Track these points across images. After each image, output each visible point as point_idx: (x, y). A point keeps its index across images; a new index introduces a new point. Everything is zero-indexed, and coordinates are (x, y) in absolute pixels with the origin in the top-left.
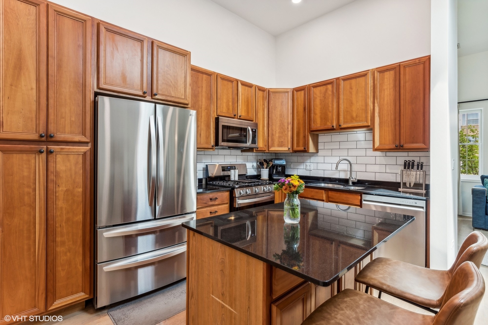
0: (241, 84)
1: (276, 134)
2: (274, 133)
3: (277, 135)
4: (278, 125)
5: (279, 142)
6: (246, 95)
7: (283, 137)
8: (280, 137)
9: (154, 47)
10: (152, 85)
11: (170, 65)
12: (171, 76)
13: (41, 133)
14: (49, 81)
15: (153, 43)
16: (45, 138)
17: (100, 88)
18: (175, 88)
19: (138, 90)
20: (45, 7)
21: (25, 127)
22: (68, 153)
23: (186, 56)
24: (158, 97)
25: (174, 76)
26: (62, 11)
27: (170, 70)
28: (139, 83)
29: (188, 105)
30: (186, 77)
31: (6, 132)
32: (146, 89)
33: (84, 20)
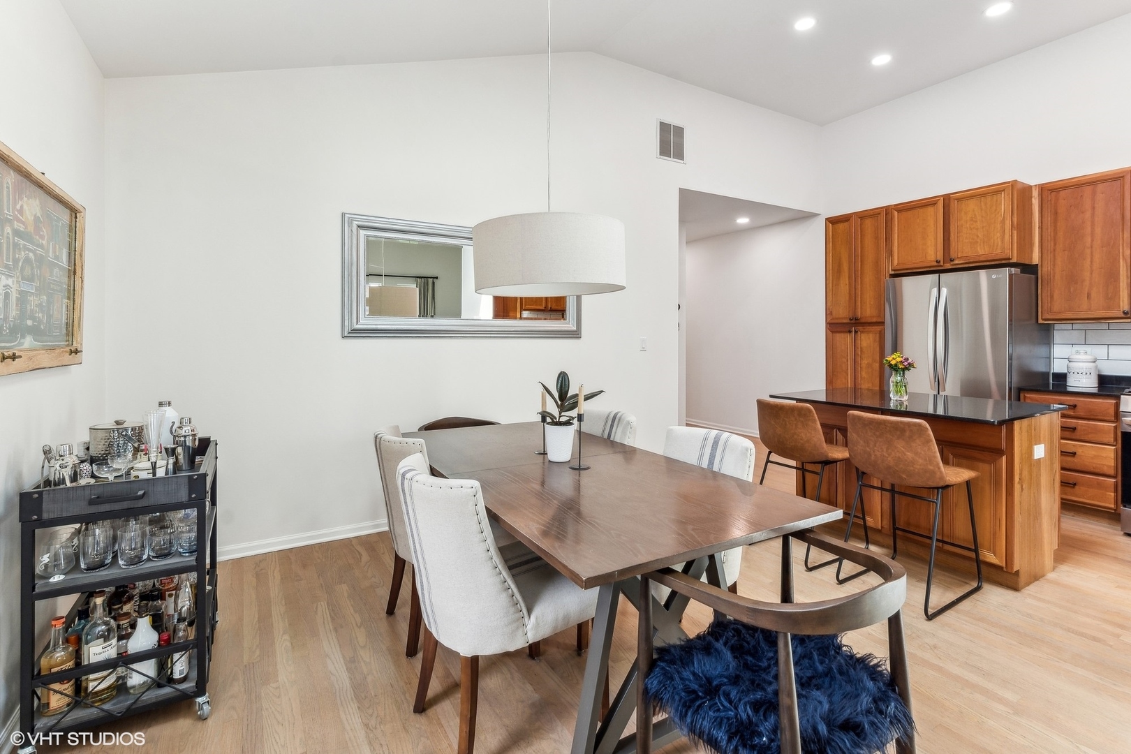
9: (952, 205)
10: (949, 250)
11: (975, 215)
12: (977, 229)
13: (851, 317)
14: (855, 277)
15: (949, 199)
16: (853, 321)
17: (894, 270)
18: (984, 242)
19: (931, 261)
20: (853, 220)
21: (843, 313)
22: (868, 332)
23: (1004, 190)
24: (956, 262)
25: (983, 227)
26: (863, 216)
27: (976, 221)
28: (933, 253)
29: (1009, 259)
30: (1003, 221)
31: (833, 319)
32: (940, 257)
33: (879, 214)
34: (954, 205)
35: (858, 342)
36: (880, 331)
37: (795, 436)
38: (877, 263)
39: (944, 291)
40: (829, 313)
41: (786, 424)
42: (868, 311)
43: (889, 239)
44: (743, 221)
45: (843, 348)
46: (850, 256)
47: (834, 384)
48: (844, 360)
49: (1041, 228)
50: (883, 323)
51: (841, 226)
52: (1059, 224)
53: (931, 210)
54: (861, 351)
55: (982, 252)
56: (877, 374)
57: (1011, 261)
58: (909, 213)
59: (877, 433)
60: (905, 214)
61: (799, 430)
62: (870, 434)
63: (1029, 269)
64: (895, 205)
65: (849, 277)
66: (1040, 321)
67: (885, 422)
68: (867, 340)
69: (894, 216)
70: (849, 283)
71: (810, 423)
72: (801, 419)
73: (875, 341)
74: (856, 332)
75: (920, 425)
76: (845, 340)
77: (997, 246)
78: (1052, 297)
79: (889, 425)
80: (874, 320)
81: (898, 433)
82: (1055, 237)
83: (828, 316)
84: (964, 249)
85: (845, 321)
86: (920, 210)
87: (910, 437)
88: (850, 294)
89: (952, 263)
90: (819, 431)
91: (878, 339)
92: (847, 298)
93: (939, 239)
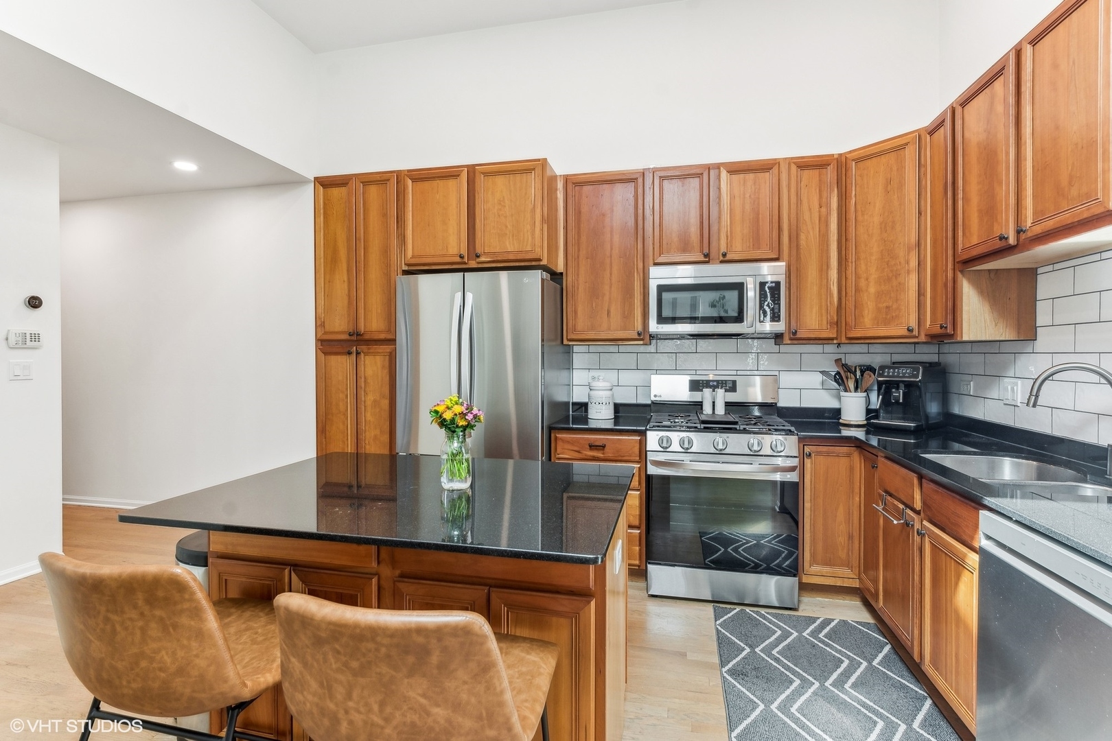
0: (728, 172)
1: (868, 286)
2: (863, 283)
3: (872, 290)
4: (874, 258)
5: (879, 310)
6: (748, 195)
7: (892, 295)
8: (879, 295)
9: (477, 177)
10: (475, 242)
11: (503, 197)
12: (506, 217)
13: (351, 331)
14: (357, 269)
15: (474, 172)
16: (354, 338)
17: (408, 265)
18: (513, 235)
19: (453, 256)
20: (353, 184)
21: (339, 325)
22: (375, 354)
23: (534, 169)
24: (483, 259)
25: (512, 215)
26: (368, 180)
27: (505, 206)
28: (453, 245)
29: (540, 260)
30: (534, 209)
31: (325, 333)
32: (464, 252)
33: (388, 180)
34: (480, 180)
35: (361, 368)
36: (391, 353)
37: (144, 664)
38: (386, 252)
39: (470, 297)
40: (320, 324)
41: (114, 632)
42: (373, 324)
43: (400, 220)
44: (185, 166)
45: (340, 378)
46: (349, 240)
47: (327, 433)
48: (342, 396)
49: (566, 228)
50: (393, 341)
51: (336, 192)
52: (582, 225)
53: (451, 183)
54: (365, 381)
55: (510, 247)
56: (386, 414)
57: (542, 263)
58: (427, 184)
59: (355, 664)
60: (421, 185)
61: (154, 645)
62: (334, 666)
63: (556, 276)
64: (409, 171)
65: (348, 271)
66: (565, 342)
67: (373, 632)
68: (373, 365)
69: (407, 185)
70: (349, 279)
71: (184, 620)
72: (158, 613)
73: (383, 367)
74: (358, 353)
75: (464, 632)
76: (341, 365)
77: (528, 239)
78: (576, 312)
79: (386, 641)
80: (382, 336)
81: (411, 659)
82: (578, 240)
83: (319, 329)
84: (492, 243)
85: (345, 337)
86: (441, 183)
87: (442, 666)
88: (349, 296)
89: (478, 260)
90: (211, 636)
91: (387, 364)
92: (346, 302)
93: (462, 225)
